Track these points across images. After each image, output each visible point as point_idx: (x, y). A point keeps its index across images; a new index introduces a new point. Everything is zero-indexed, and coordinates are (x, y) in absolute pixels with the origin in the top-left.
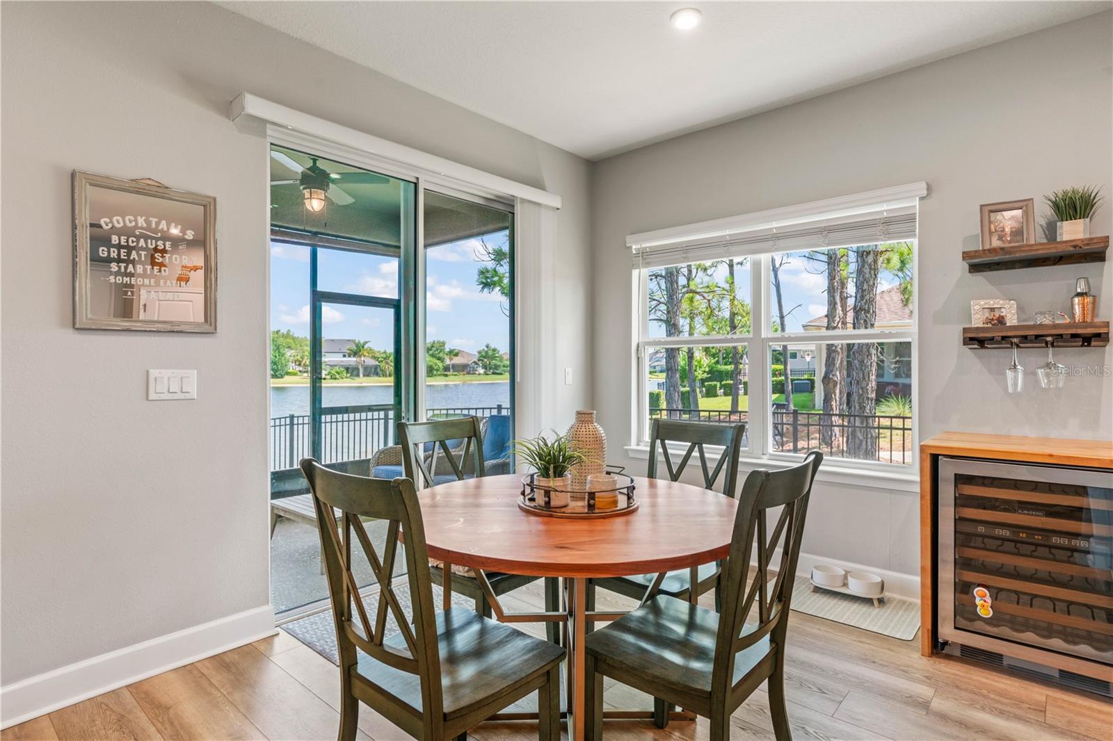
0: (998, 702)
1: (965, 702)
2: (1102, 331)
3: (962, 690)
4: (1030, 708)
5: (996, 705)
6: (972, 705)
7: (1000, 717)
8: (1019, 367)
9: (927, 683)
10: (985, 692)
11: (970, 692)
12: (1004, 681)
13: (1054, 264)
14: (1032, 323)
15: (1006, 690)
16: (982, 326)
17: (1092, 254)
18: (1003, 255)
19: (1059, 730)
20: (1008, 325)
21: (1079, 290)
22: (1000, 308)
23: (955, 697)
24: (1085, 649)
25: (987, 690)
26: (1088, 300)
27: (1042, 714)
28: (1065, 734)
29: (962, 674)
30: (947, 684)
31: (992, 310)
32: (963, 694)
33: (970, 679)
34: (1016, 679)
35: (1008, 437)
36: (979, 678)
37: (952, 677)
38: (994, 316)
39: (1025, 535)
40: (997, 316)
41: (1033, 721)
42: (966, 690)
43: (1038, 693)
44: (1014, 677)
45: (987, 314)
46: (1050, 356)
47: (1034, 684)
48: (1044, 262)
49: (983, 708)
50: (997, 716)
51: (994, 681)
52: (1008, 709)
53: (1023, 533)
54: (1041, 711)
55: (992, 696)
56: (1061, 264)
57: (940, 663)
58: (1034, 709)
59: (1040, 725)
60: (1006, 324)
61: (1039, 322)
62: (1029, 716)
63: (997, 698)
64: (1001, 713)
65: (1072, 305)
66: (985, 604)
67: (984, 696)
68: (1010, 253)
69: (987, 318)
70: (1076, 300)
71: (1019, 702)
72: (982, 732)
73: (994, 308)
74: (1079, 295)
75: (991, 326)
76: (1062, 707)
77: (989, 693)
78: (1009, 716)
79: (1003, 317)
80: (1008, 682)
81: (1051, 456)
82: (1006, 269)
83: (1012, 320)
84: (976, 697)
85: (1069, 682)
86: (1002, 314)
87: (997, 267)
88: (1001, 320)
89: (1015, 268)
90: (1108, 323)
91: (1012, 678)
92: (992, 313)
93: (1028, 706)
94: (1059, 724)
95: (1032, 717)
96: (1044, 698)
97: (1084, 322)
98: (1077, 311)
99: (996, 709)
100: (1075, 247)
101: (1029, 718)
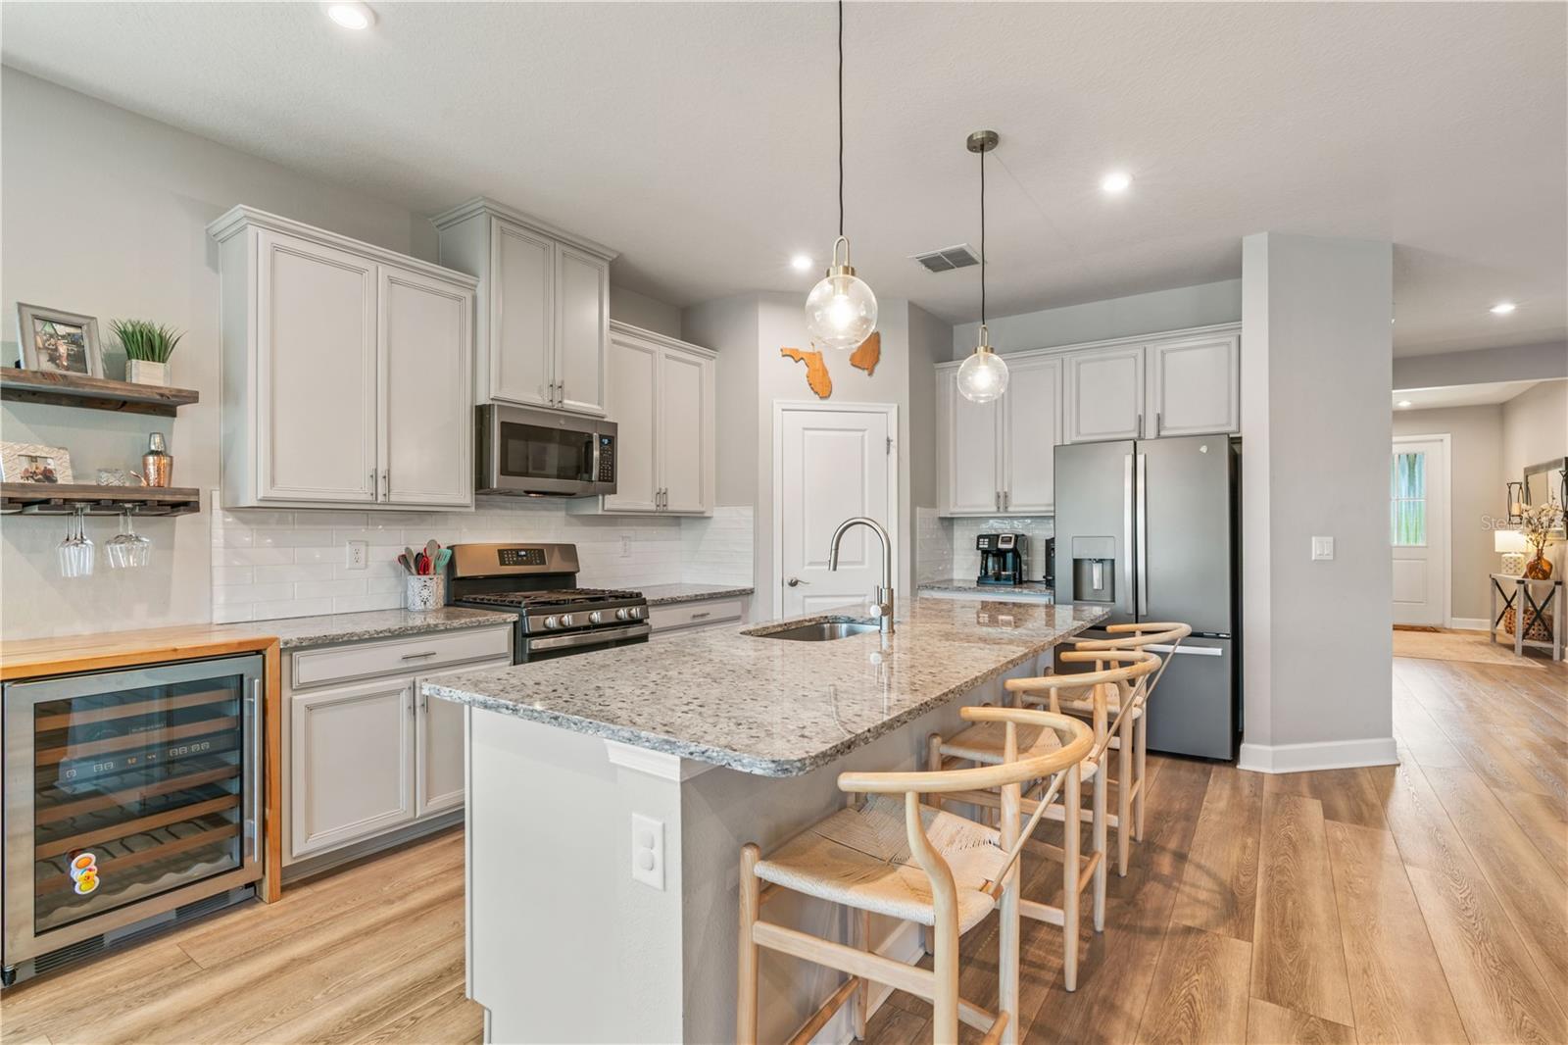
0: (137, 988)
1: (102, 1018)
2: (192, 499)
3: (82, 1008)
4: (176, 969)
5: (140, 992)
6: (112, 1014)
7: (158, 1000)
8: (89, 542)
9: (25, 1037)
10: (112, 990)
11: (95, 1004)
12: (118, 963)
13: (116, 410)
14: (94, 483)
15: (132, 970)
16: (22, 481)
17: (163, 406)
18: (65, 386)
19: (221, 966)
20: (60, 482)
21: (153, 448)
22: (46, 458)
23: (83, 1022)
24: (199, 869)
25: (110, 986)
26: (165, 461)
27: (192, 964)
28: (229, 965)
29: (63, 992)
30: (54, 1018)
31: (33, 459)
32: (88, 1011)
33: (77, 990)
34: (129, 952)
35: (51, 640)
36: (87, 982)
37: (51, 1005)
38: (37, 468)
39: (134, 760)
40: (43, 469)
41: (191, 977)
42: (87, 1005)
43: (166, 949)
44: (127, 951)
45: (25, 464)
46: (130, 527)
47: (154, 943)
48: (103, 404)
49: (128, 1007)
50: (153, 1001)
51: (109, 971)
52: (155, 986)
53: (131, 758)
54: (188, 962)
55: (125, 987)
56: (123, 411)
57: (13, 1003)
58: (181, 966)
59: (202, 975)
60: (56, 481)
61: (105, 483)
62: (183, 976)
63: (132, 985)
64: (154, 995)
65: (145, 465)
66: (91, 873)
67: (116, 994)
68: (77, 385)
69: (27, 470)
70: (151, 459)
71: (159, 971)
72: (154, 1030)
73: (36, 457)
74: (152, 453)
75: (34, 482)
76: (202, 944)
77: (116, 987)
78: (165, 993)
79: (50, 471)
80: (125, 961)
81: (175, 650)
82: (47, 403)
83: (64, 477)
84: (107, 1002)
85: (190, 916)
86: (49, 467)
87: (31, 397)
88: (48, 476)
89: (61, 405)
90: (198, 490)
91: (126, 954)
92: (34, 464)
93: (172, 967)
94: (216, 961)
95: (186, 974)
96: (178, 950)
97: (159, 486)
98: (152, 471)
99: (143, 996)
100: (162, 395)
101: (185, 977)
